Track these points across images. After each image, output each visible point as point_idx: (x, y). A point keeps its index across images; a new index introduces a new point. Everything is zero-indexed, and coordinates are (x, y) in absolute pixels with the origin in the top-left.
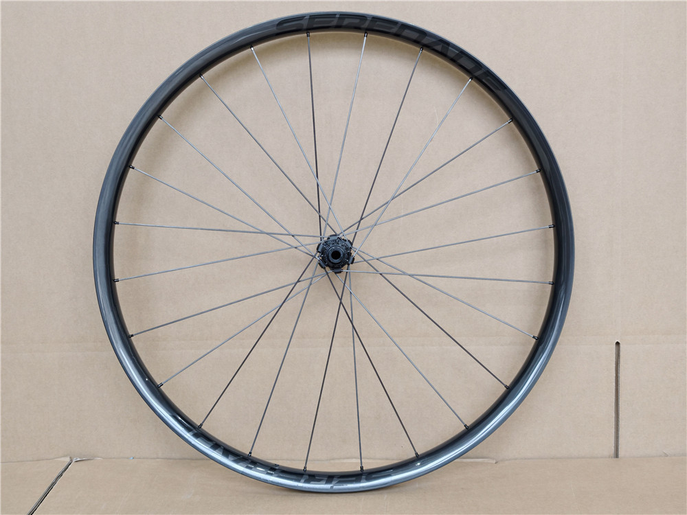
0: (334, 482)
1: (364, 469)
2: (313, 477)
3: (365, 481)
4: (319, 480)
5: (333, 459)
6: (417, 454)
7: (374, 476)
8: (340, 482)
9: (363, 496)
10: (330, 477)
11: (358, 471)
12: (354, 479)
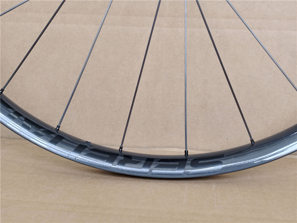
0: (152, 167)
1: (189, 154)
2: (129, 158)
3: (190, 167)
4: (136, 163)
5: (154, 147)
6: (252, 140)
7: (200, 162)
8: (160, 166)
9: (187, 185)
10: (149, 160)
11: (182, 156)
12: (177, 163)
